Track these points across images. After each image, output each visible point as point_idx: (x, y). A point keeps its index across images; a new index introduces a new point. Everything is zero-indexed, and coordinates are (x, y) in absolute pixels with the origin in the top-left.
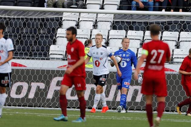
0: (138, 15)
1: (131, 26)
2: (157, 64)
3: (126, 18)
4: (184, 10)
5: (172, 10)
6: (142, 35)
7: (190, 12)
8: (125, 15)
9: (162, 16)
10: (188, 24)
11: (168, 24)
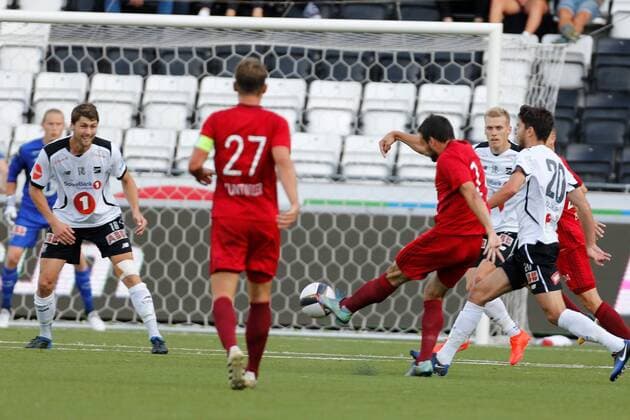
0: (124, 26)
1: (103, 62)
2: (245, 179)
3: (88, 37)
4: (269, 12)
5: (231, 12)
6: (139, 89)
7: (287, 16)
8: (86, 26)
9: (200, 30)
10: (280, 54)
11: (219, 54)
